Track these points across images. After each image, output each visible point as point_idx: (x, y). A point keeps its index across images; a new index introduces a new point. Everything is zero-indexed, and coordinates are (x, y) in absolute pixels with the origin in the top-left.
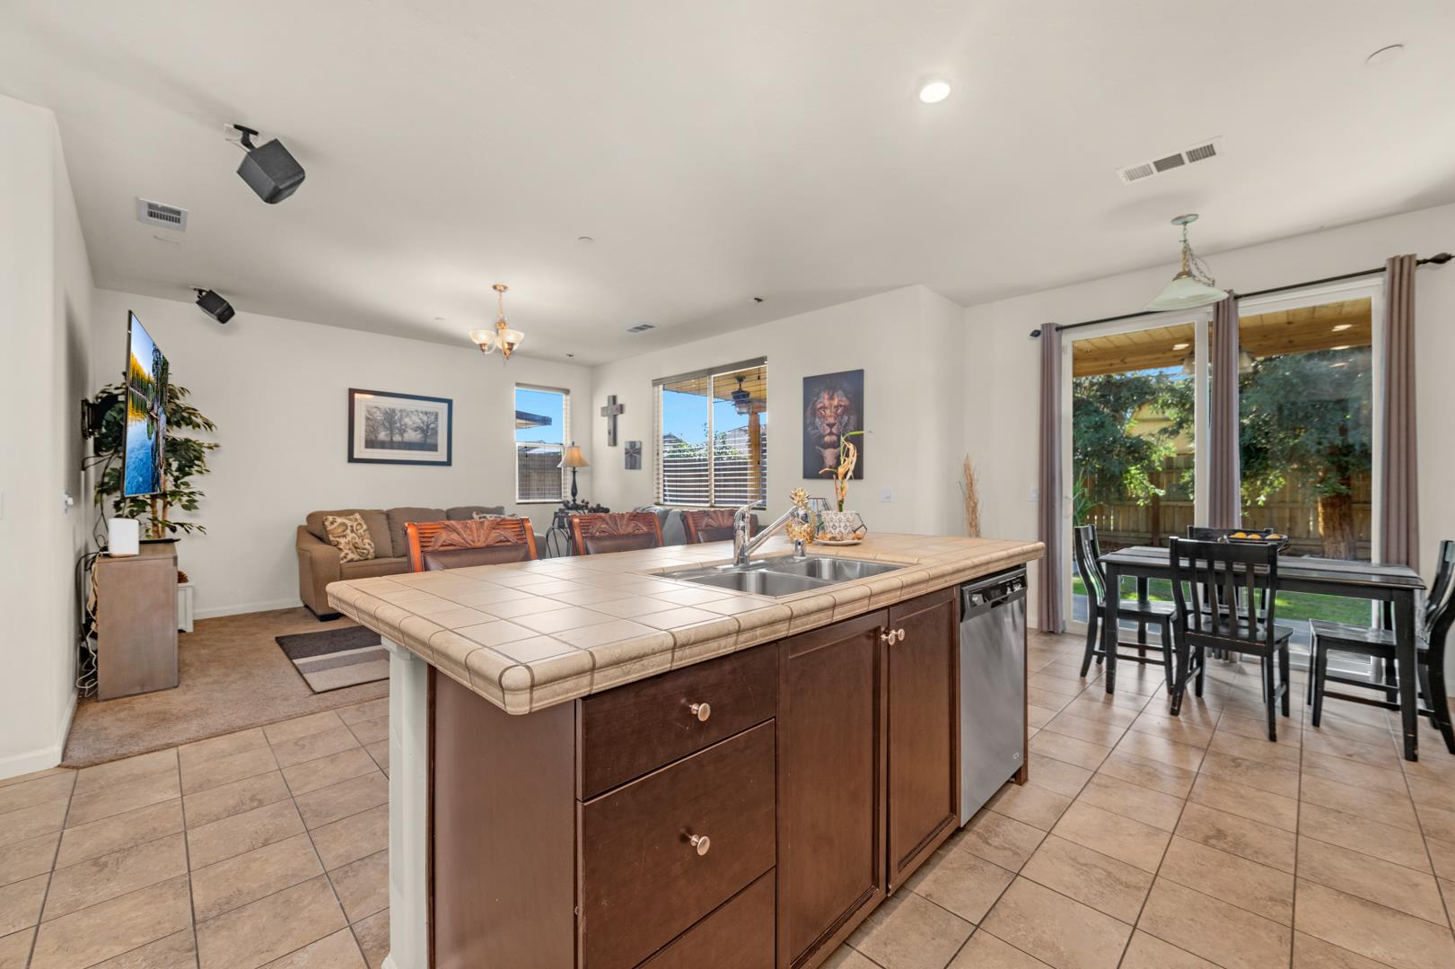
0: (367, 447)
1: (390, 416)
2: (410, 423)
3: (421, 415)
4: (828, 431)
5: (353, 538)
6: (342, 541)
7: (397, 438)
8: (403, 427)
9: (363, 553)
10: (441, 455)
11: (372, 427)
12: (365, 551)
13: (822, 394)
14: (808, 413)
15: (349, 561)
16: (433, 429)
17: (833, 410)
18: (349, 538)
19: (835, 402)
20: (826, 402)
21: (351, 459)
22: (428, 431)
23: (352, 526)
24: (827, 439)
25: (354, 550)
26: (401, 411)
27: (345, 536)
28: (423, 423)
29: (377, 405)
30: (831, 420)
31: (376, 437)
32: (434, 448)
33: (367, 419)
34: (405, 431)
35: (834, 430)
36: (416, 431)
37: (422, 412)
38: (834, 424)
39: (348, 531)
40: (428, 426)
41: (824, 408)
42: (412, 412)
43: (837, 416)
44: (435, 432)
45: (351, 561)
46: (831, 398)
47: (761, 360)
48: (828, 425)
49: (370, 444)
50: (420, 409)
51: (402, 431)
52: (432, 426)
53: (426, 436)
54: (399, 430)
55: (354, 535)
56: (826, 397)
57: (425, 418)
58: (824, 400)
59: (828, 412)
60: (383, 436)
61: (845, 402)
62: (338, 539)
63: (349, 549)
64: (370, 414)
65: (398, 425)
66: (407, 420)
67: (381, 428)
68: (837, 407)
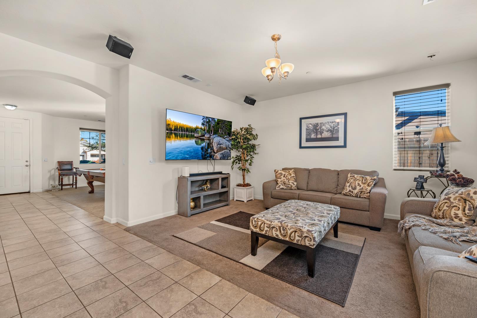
0: (306, 141)
1: (316, 126)
2: (325, 128)
3: (330, 123)
5: (283, 179)
6: (279, 180)
7: (319, 136)
8: (322, 131)
9: (289, 186)
10: (341, 142)
11: (308, 134)
12: (290, 186)
15: (281, 189)
16: (336, 129)
18: (282, 179)
21: (301, 147)
22: (334, 131)
23: (285, 175)
25: (284, 184)
26: (321, 123)
27: (280, 178)
28: (331, 127)
29: (310, 123)
31: (310, 137)
32: (337, 139)
33: (307, 129)
34: (323, 132)
36: (328, 132)
37: (330, 122)
39: (282, 177)
40: (334, 128)
42: (326, 123)
44: (337, 131)
45: (283, 189)
49: (308, 140)
50: (329, 121)
51: (321, 133)
52: (336, 128)
53: (333, 134)
54: (320, 132)
55: (284, 178)
57: (332, 125)
60: (313, 136)
62: (278, 179)
63: (281, 184)
64: (308, 127)
65: (320, 130)
66: (323, 127)
67: (312, 133)
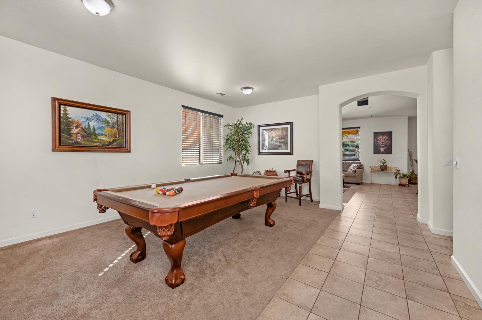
4: (382, 144)
13: (380, 136)
14: (375, 140)
17: (383, 139)
19: (384, 138)
20: (381, 138)
24: (381, 146)
30: (383, 142)
35: (383, 144)
38: (383, 143)
41: (380, 139)
43: (384, 141)
46: (383, 137)
47: (359, 128)
48: (382, 143)
56: (381, 136)
58: (381, 137)
59: (382, 140)
61: (387, 138)
68: (384, 139)
